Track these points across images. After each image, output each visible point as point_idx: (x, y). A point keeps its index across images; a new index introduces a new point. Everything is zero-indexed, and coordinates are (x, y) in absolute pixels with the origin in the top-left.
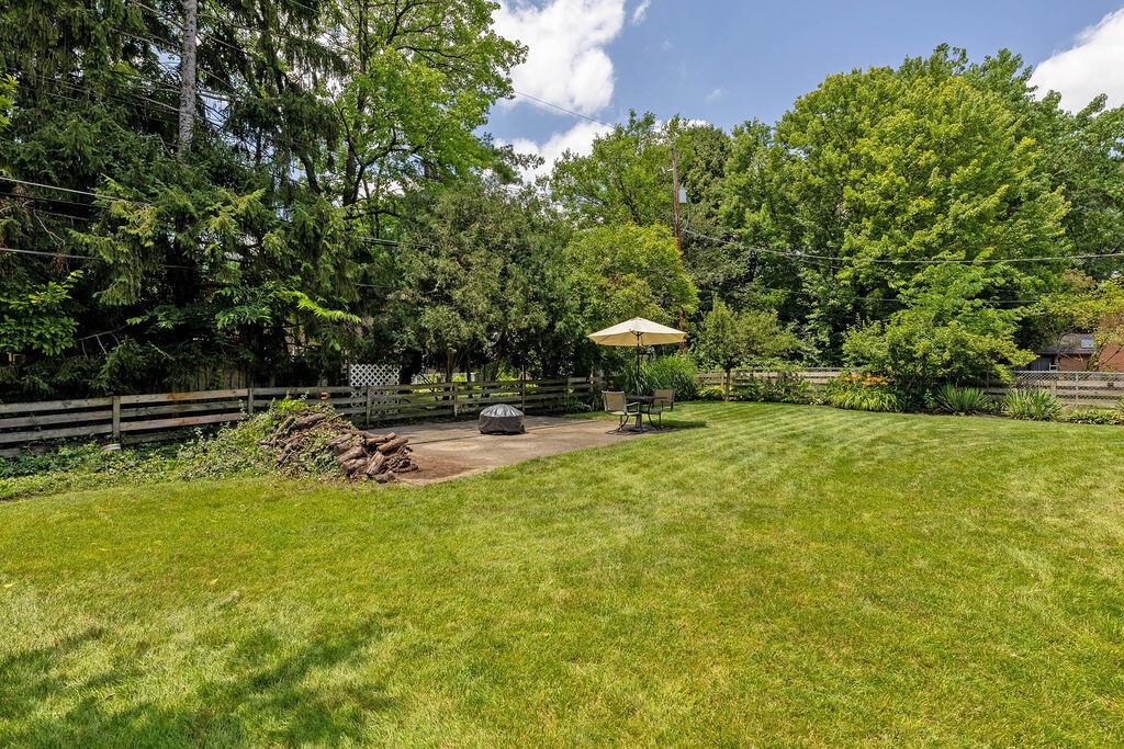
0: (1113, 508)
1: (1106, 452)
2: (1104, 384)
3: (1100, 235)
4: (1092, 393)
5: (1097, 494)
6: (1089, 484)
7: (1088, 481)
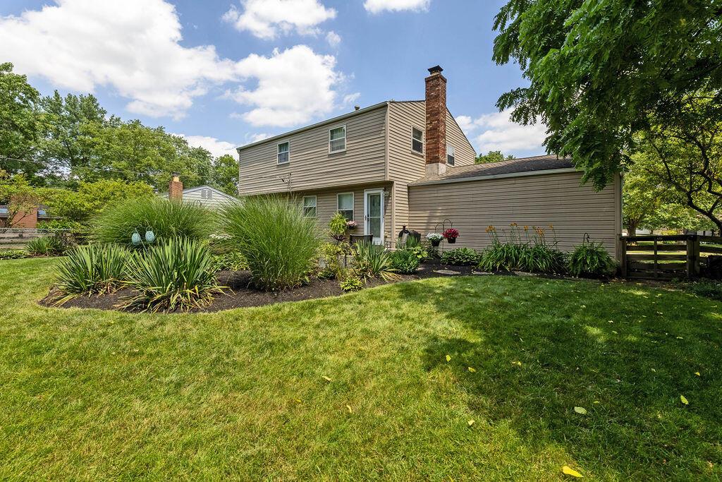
0: (29, 302)
1: (22, 274)
2: (17, 235)
3: (11, 147)
4: (10, 241)
5: (19, 297)
6: (13, 293)
7: (12, 291)
